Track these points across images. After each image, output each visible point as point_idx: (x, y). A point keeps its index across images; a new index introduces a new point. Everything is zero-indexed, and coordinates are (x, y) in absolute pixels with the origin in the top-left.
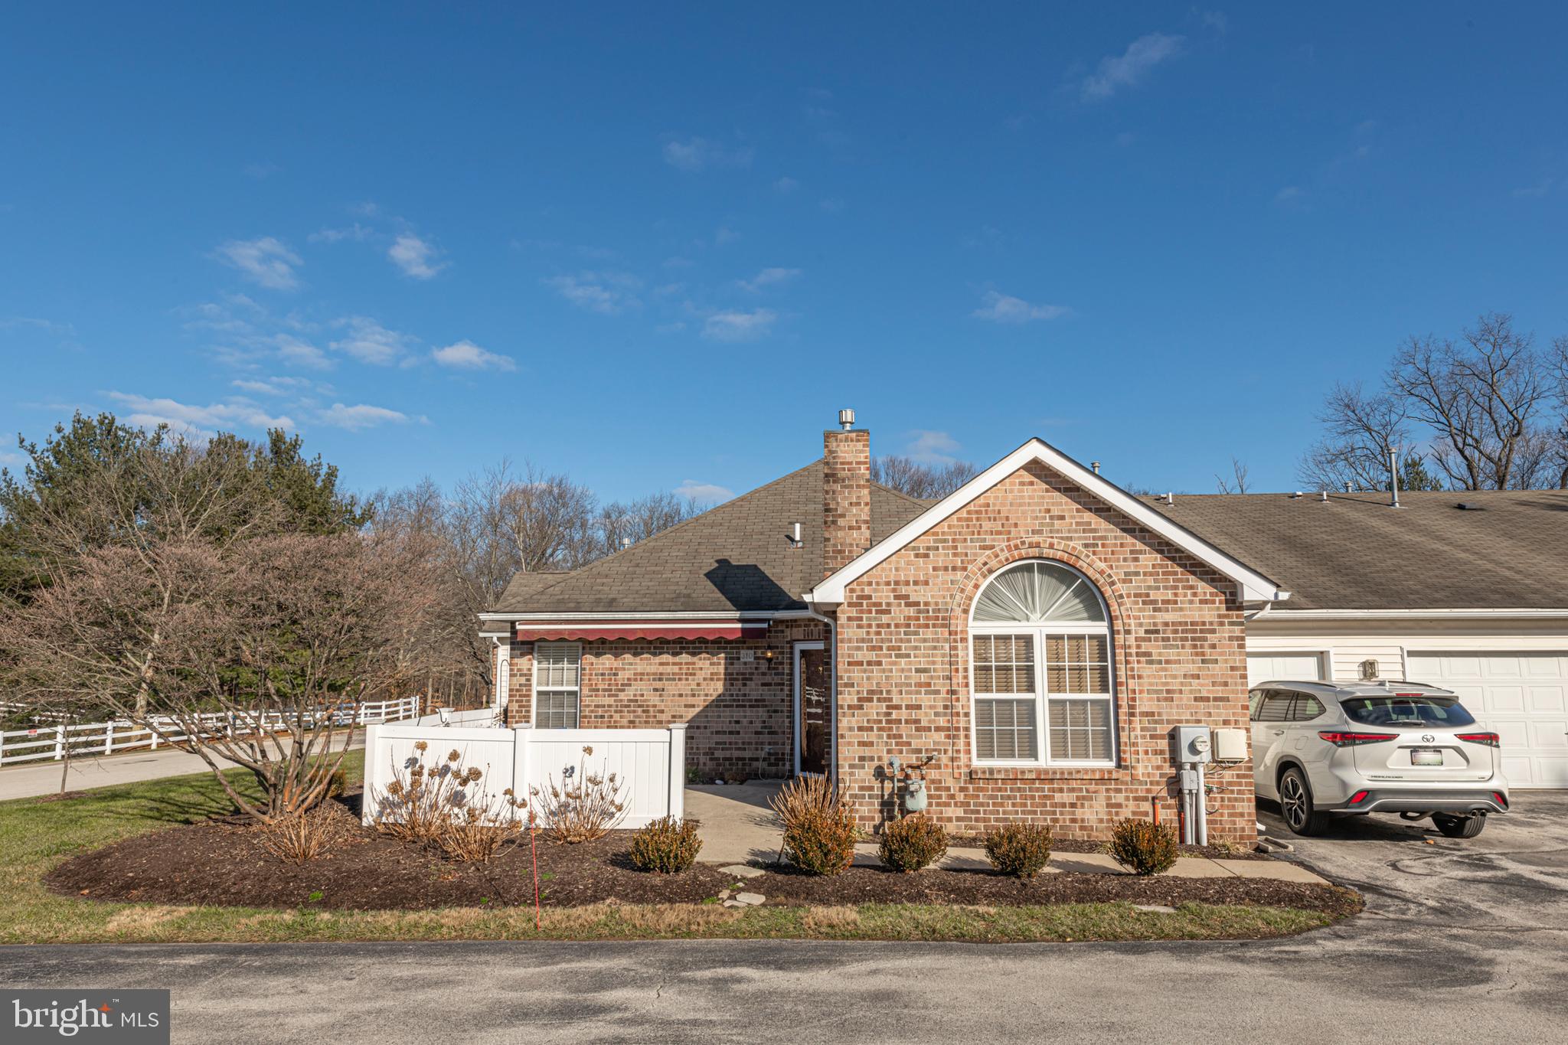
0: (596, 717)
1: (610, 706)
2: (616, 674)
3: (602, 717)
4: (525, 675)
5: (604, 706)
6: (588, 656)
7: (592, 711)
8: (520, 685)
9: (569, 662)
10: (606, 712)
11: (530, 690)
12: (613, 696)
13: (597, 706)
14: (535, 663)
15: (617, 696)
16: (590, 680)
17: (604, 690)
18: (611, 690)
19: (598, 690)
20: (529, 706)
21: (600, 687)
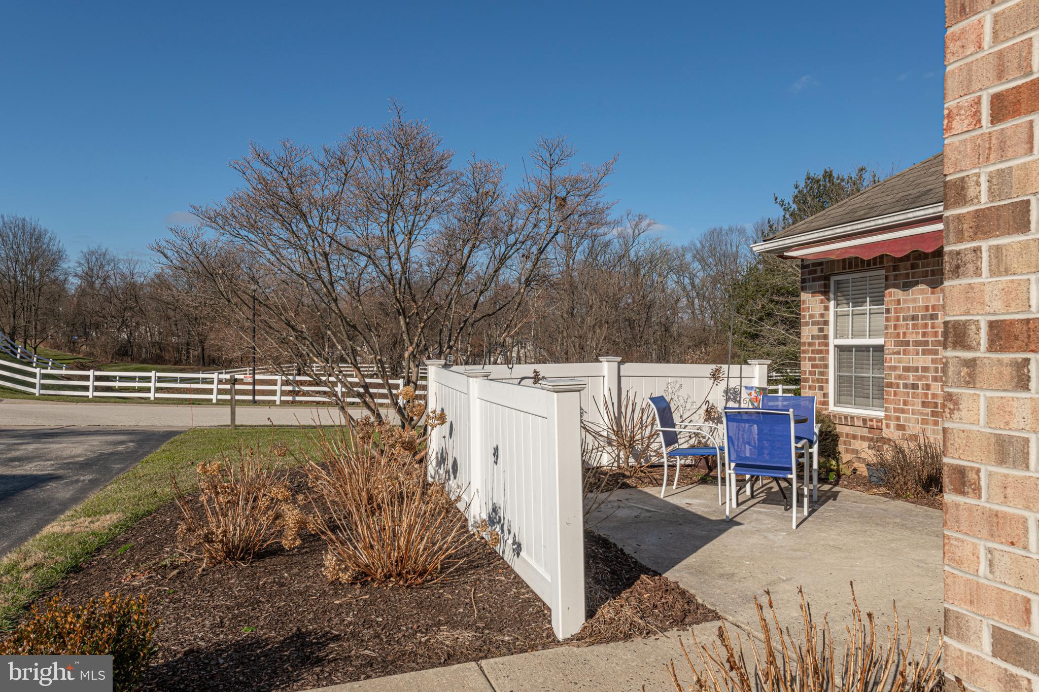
0: (906, 386)
1: (925, 369)
2: (933, 317)
3: (914, 386)
4: (818, 323)
5: (916, 369)
6: (892, 290)
7: (900, 377)
8: (813, 337)
9: (873, 303)
10: (920, 378)
11: (827, 345)
12: (929, 352)
13: (906, 369)
14: (832, 304)
15: (936, 352)
16: (896, 327)
17: (917, 343)
18: (926, 343)
19: (907, 343)
20: (826, 366)
21: (911, 338)
